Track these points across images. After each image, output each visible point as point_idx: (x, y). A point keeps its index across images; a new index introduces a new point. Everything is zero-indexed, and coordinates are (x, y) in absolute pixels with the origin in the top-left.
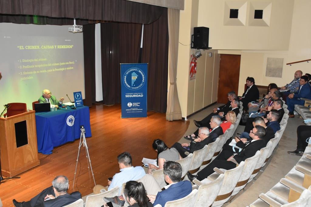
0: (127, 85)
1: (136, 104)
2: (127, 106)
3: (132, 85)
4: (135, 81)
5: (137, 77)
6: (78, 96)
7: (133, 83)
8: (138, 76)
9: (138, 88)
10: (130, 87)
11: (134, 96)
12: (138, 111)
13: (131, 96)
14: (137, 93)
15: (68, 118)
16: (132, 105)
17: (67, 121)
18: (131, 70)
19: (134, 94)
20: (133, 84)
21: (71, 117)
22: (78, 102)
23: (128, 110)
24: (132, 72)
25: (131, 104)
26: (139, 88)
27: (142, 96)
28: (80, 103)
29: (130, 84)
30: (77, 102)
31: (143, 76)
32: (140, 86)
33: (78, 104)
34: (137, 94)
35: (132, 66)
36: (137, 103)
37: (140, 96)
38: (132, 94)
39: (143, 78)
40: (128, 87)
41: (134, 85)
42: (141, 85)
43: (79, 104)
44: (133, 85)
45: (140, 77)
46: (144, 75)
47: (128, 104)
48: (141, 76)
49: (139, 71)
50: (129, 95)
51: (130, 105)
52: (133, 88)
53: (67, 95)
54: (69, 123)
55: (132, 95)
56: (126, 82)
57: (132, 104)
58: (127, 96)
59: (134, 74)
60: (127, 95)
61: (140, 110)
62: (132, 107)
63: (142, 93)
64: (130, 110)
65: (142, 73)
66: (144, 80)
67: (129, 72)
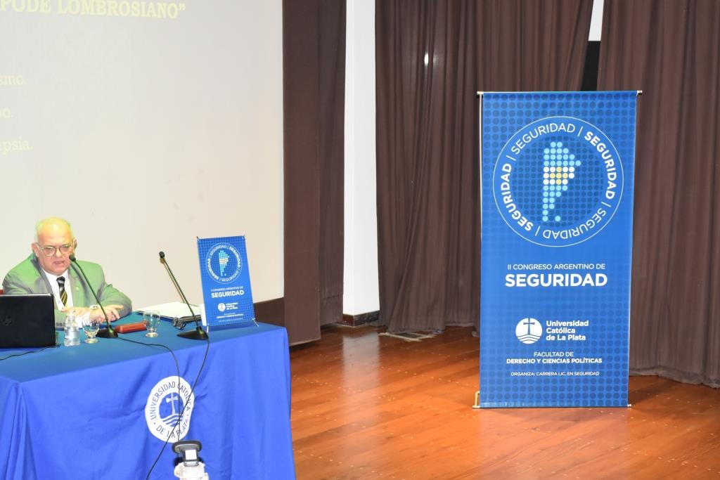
0: (517, 215)
1: (567, 329)
2: (516, 337)
3: (545, 219)
4: (564, 193)
5: (577, 169)
6: (224, 261)
7: (548, 204)
8: (578, 163)
9: (577, 232)
10: (534, 229)
11: (556, 280)
12: (578, 367)
13: (536, 281)
14: (570, 267)
15: (155, 390)
16: (545, 335)
17: (148, 410)
18: (541, 130)
19: (554, 271)
20: (551, 212)
21: (170, 386)
22: (226, 300)
23: (520, 361)
24: (546, 140)
25: (537, 329)
26: (586, 234)
27: (601, 280)
28: (232, 306)
29: (532, 211)
30: (214, 296)
31: (610, 163)
32: (588, 224)
33: (221, 307)
34: (570, 272)
35: (545, 106)
36: (571, 324)
37: (588, 280)
38: (546, 267)
39: (612, 176)
40: (522, 230)
41: (558, 219)
42: (599, 215)
43: (226, 311)
44: (552, 214)
45: (590, 173)
46: (614, 157)
47: (521, 329)
48: (599, 162)
49: (584, 133)
50: (528, 272)
51: (528, 330)
52: (550, 233)
53: (162, 255)
54: (159, 421)
55: (546, 273)
56: (508, 200)
57: (544, 328)
58: (511, 281)
59: (556, 150)
60: (512, 272)
61: (586, 367)
62: (542, 344)
63: (602, 266)
64: (529, 361)
65: (601, 148)
66: (613, 185)
67: (529, 138)
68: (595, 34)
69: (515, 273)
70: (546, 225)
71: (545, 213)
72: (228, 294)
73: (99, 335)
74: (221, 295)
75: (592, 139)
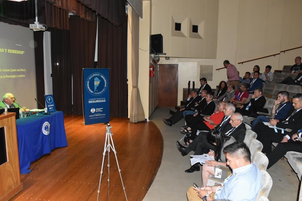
0: (90, 90)
1: (99, 110)
2: (91, 112)
4: (98, 86)
5: (100, 82)
6: (49, 99)
7: (95, 88)
8: (100, 81)
9: (100, 93)
10: (93, 93)
11: (97, 101)
12: (101, 116)
13: (94, 102)
14: (99, 99)
15: (44, 125)
16: (96, 111)
17: (42, 129)
18: (94, 75)
19: (97, 100)
20: (96, 89)
21: (46, 124)
22: (51, 107)
23: (92, 116)
24: (95, 77)
25: (94, 110)
26: (102, 93)
27: (105, 101)
28: (52, 108)
29: (93, 89)
30: (49, 106)
31: (105, 81)
32: (102, 91)
33: (50, 108)
34: (99, 100)
35: (94, 71)
36: (101, 109)
37: (102, 101)
38: (95, 99)
39: (106, 83)
40: (91, 93)
41: (97, 91)
42: (104, 90)
43: (51, 109)
44: (96, 90)
45: (102, 82)
46: (106, 80)
47: (92, 110)
49: (101, 76)
50: (92, 100)
51: (93, 110)
52: (96, 93)
54: (45, 131)
55: (95, 100)
56: (88, 88)
57: (96, 110)
58: (90, 102)
59: (96, 79)
61: (103, 116)
62: (95, 113)
63: (105, 98)
64: (94, 116)
65: (104, 78)
66: (106, 85)
67: (92, 77)
68: (96, 60)
69: (90, 100)
70: (95, 92)
71: (95, 90)
72: (51, 106)
73: (27, 116)
74: (50, 106)
75: (102, 77)
